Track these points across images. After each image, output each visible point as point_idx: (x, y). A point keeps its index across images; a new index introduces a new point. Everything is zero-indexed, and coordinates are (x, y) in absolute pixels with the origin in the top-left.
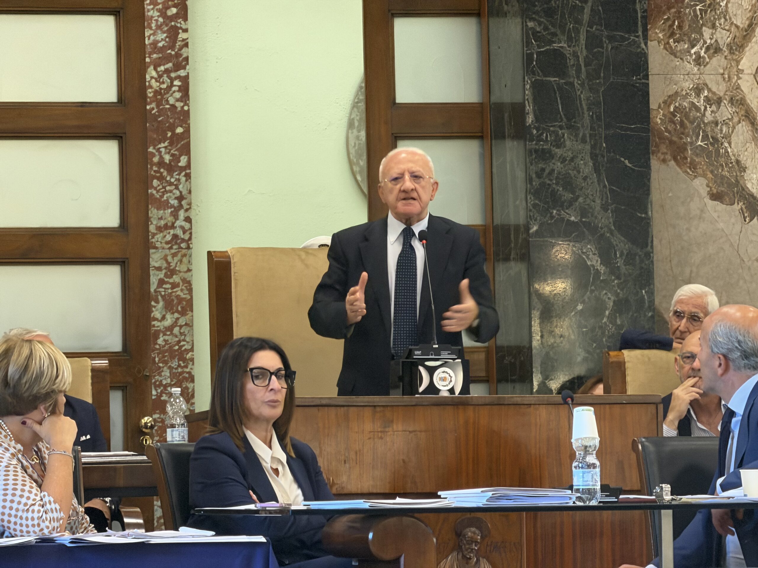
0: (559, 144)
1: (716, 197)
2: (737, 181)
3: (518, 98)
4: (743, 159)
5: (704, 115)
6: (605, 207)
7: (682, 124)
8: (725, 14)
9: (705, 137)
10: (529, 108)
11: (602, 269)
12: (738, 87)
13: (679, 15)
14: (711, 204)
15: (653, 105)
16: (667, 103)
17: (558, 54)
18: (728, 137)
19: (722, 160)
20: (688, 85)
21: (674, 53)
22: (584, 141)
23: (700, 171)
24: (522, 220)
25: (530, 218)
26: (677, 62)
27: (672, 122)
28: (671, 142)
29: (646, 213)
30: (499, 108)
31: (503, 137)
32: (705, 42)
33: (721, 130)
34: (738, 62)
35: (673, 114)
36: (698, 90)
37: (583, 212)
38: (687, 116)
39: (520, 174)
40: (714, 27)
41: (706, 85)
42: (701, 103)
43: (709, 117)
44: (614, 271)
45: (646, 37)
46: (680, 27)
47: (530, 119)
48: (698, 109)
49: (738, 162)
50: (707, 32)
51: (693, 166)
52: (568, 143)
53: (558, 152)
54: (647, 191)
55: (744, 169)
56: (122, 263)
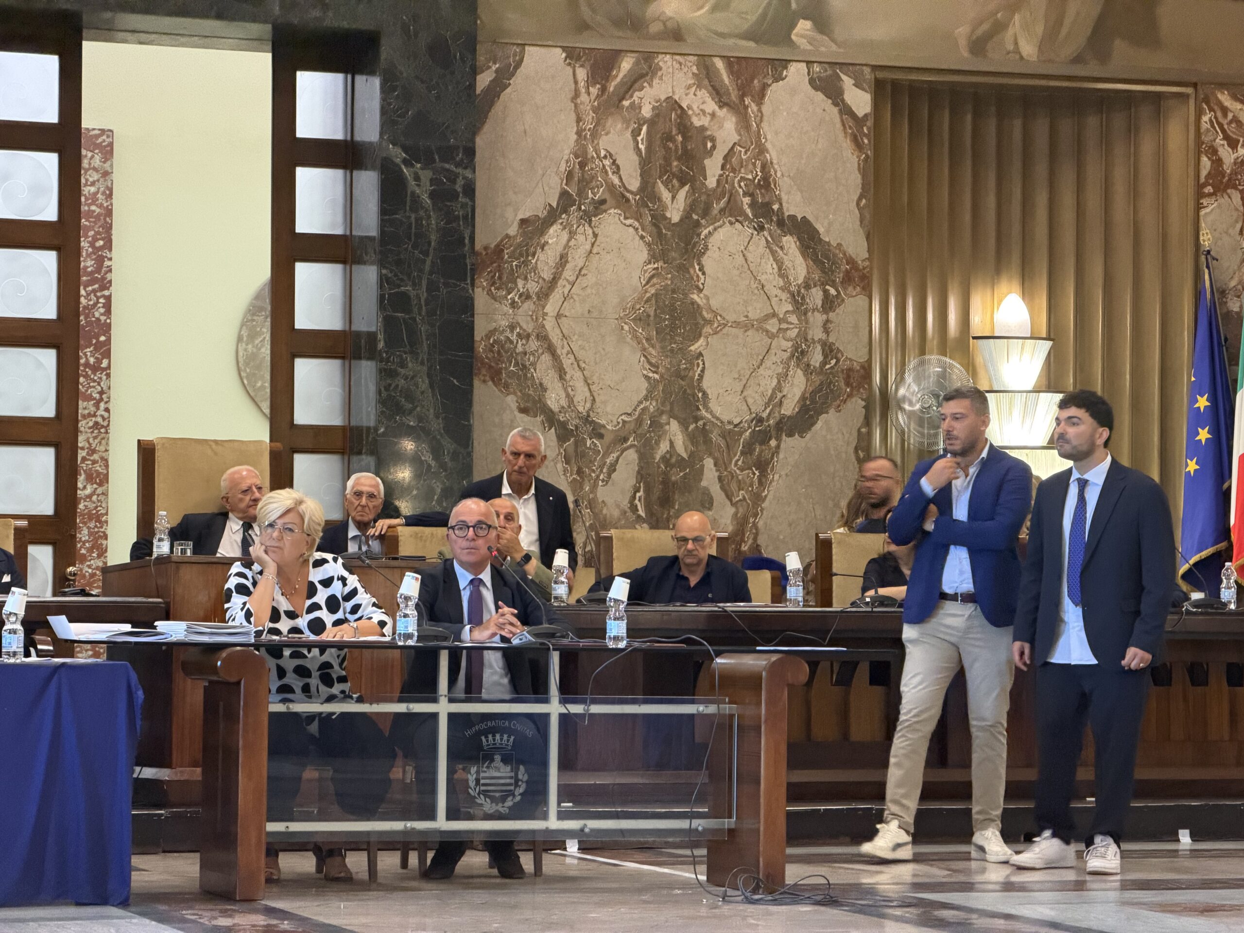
0: (403, 365)
1: (523, 410)
2: (540, 399)
3: (373, 329)
4: (545, 382)
5: (516, 347)
6: (437, 416)
7: (499, 352)
8: (535, 269)
9: (516, 364)
10: (380, 337)
11: (433, 463)
12: (543, 326)
13: (499, 269)
14: (519, 415)
15: (477, 337)
16: (488, 337)
17: (405, 296)
18: (534, 364)
19: (529, 383)
20: (504, 323)
21: (495, 298)
22: (422, 363)
23: (512, 390)
24: (372, 424)
25: (379, 422)
26: (497, 305)
27: (492, 351)
28: (490, 367)
29: (469, 421)
30: (358, 335)
31: (360, 358)
32: (519, 291)
33: (529, 359)
34: (544, 307)
35: (492, 345)
36: (512, 328)
37: (420, 419)
38: (503, 347)
39: (372, 388)
40: (526, 279)
41: (518, 323)
42: (514, 338)
43: (520, 349)
44: (443, 466)
45: (473, 285)
46: (500, 278)
47: (381, 345)
48: (511, 342)
49: (541, 384)
50: (520, 283)
51: (507, 386)
52: (410, 365)
53: (402, 371)
54: (470, 403)
55: (545, 390)
56: (57, 446)
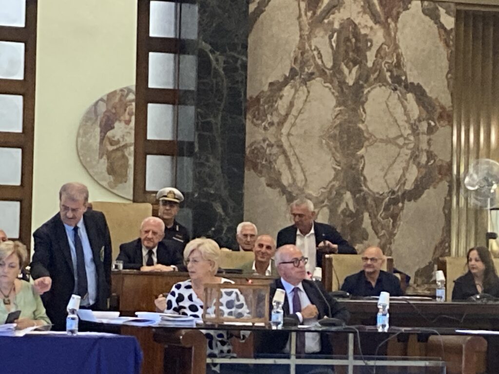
2: (278, 179)
4: (281, 170)
7: (257, 154)
8: (277, 109)
9: (266, 161)
10: (196, 145)
11: (223, 214)
14: (268, 189)
16: (251, 145)
18: (275, 161)
21: (255, 125)
23: (263, 174)
25: (194, 191)
27: (253, 153)
28: (252, 162)
29: (242, 191)
30: (182, 143)
31: (183, 156)
32: (268, 121)
33: (273, 158)
34: (281, 130)
35: (254, 150)
36: (264, 141)
37: (216, 189)
38: (259, 151)
40: (272, 114)
41: (267, 139)
42: (265, 146)
43: (268, 152)
44: (227, 214)
46: (258, 114)
47: (197, 150)
48: (263, 148)
49: (279, 172)
50: (269, 116)
51: (261, 172)
52: (212, 160)
53: (208, 164)
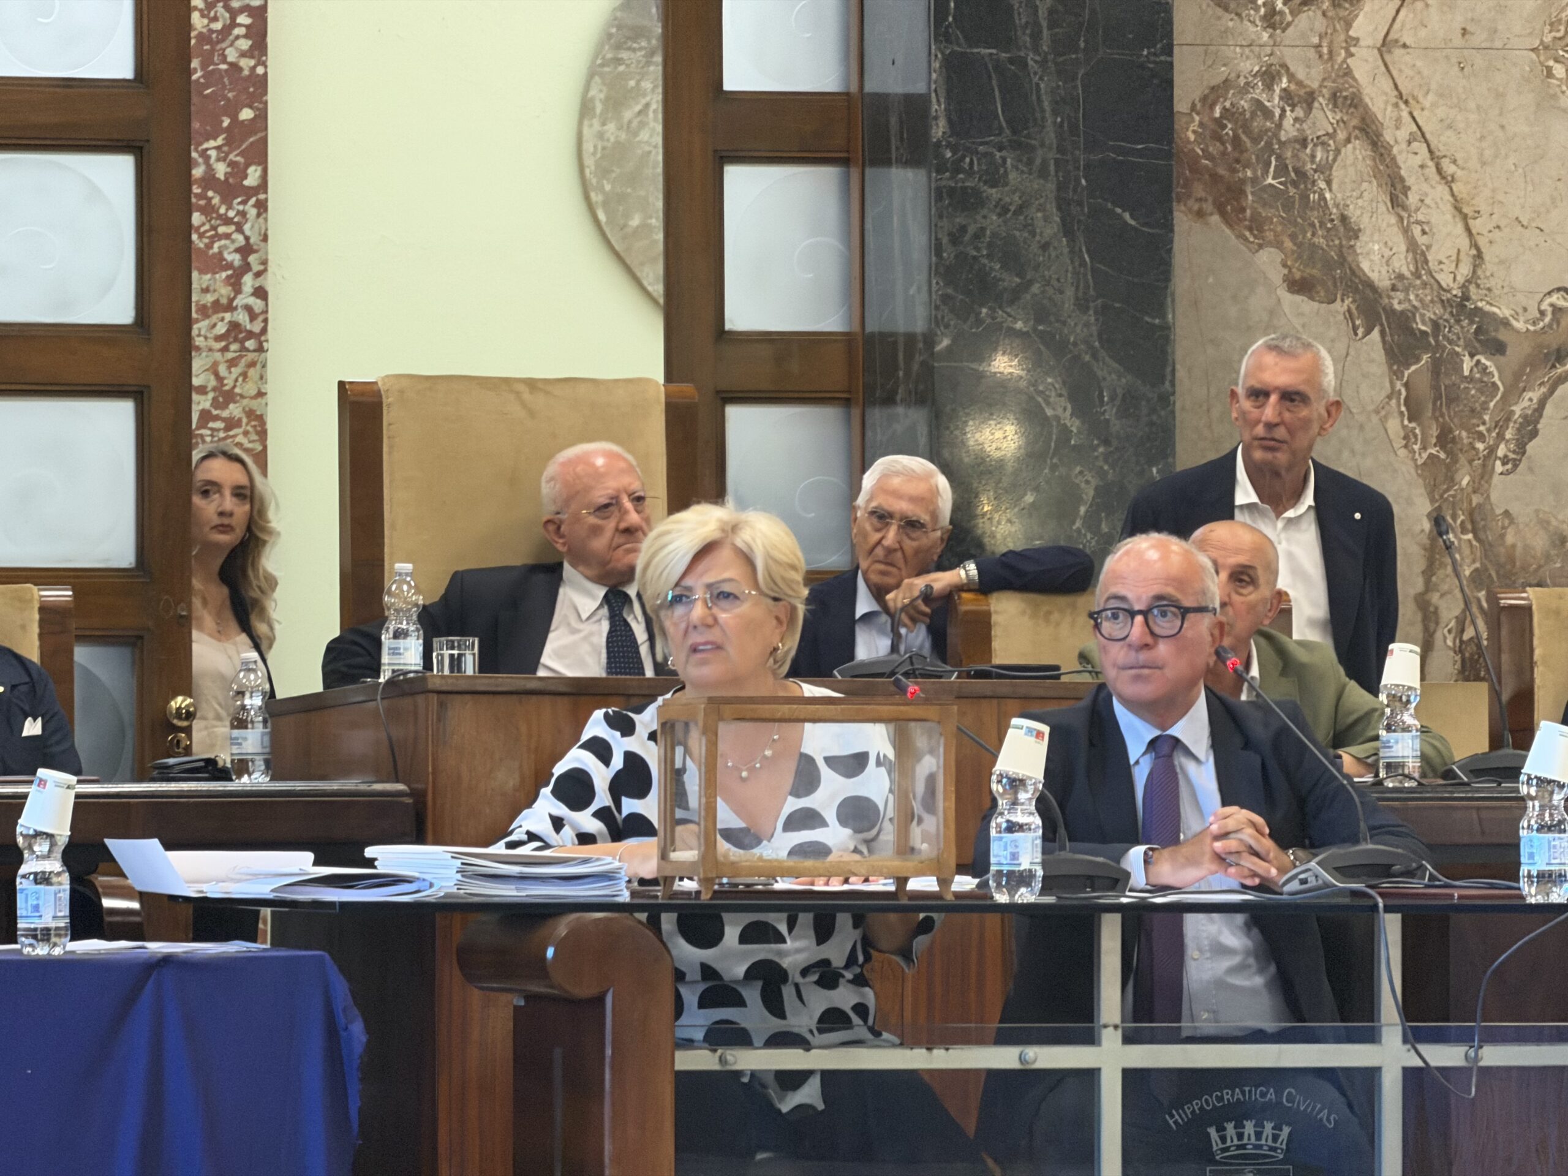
0: (995, 178)
1: (1300, 286)
2: (1341, 255)
3: (920, 88)
4: (1353, 213)
5: (1279, 126)
6: (1082, 305)
7: (1236, 141)
9: (1282, 170)
10: (937, 107)
11: (1074, 425)
12: (1348, 73)
14: (1289, 300)
15: (1181, 105)
16: (1209, 100)
18: (1325, 169)
19: (1314, 216)
20: (1249, 66)
21: (1224, 5)
22: (1043, 173)
23: (1270, 235)
24: (920, 326)
25: (936, 321)
26: (1229, 22)
27: (1219, 139)
28: (1215, 178)
29: (1163, 316)
30: (881, 101)
31: (887, 162)
33: (1313, 156)
34: (1348, 25)
35: (1220, 123)
36: (1269, 77)
37: (1040, 313)
38: (1246, 127)
39: (919, 239)
41: (1284, 66)
42: (1274, 103)
43: (1289, 129)
44: (1097, 429)
47: (939, 130)
48: (1268, 114)
49: (1344, 219)
51: (1257, 225)
52: (1013, 176)
53: (993, 193)
54: (1166, 271)
55: (1355, 233)
56: (139, 395)
